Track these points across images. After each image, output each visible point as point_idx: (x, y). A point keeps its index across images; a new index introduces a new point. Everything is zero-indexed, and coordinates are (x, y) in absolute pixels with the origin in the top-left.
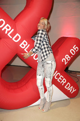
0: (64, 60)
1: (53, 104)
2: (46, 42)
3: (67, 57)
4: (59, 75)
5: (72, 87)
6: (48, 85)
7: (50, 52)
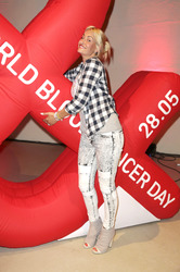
0: (143, 128)
1: (119, 235)
2: (102, 89)
3: (151, 119)
4: (131, 162)
5: (165, 192)
6: (105, 188)
7: (111, 111)
